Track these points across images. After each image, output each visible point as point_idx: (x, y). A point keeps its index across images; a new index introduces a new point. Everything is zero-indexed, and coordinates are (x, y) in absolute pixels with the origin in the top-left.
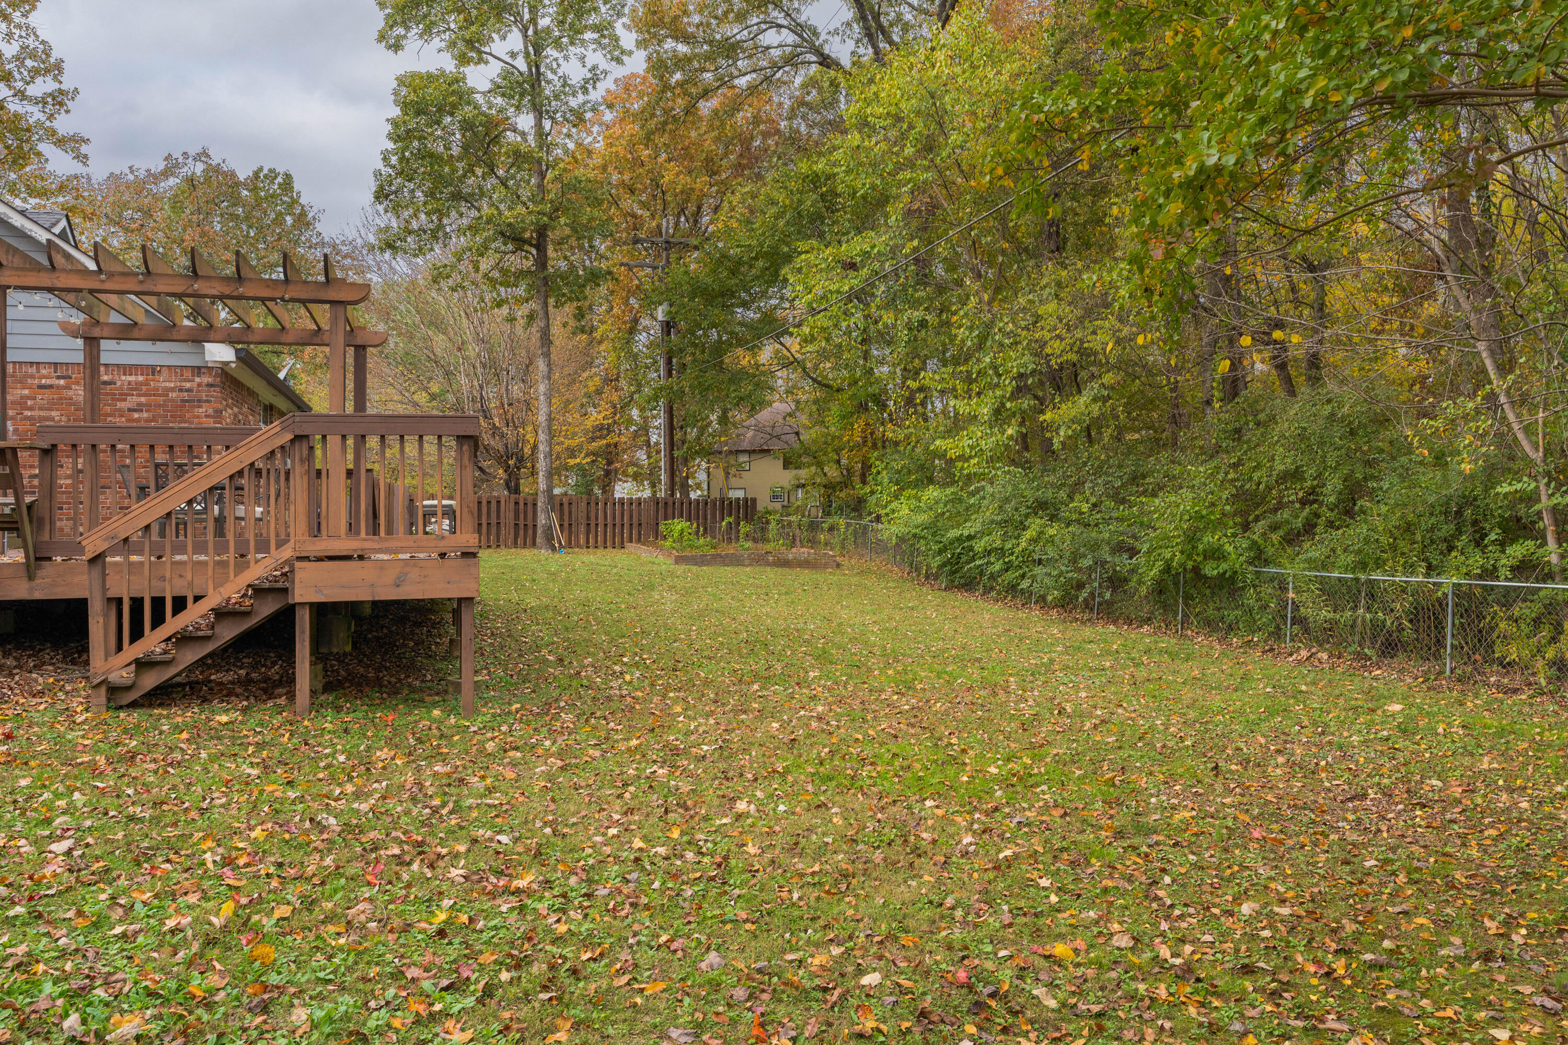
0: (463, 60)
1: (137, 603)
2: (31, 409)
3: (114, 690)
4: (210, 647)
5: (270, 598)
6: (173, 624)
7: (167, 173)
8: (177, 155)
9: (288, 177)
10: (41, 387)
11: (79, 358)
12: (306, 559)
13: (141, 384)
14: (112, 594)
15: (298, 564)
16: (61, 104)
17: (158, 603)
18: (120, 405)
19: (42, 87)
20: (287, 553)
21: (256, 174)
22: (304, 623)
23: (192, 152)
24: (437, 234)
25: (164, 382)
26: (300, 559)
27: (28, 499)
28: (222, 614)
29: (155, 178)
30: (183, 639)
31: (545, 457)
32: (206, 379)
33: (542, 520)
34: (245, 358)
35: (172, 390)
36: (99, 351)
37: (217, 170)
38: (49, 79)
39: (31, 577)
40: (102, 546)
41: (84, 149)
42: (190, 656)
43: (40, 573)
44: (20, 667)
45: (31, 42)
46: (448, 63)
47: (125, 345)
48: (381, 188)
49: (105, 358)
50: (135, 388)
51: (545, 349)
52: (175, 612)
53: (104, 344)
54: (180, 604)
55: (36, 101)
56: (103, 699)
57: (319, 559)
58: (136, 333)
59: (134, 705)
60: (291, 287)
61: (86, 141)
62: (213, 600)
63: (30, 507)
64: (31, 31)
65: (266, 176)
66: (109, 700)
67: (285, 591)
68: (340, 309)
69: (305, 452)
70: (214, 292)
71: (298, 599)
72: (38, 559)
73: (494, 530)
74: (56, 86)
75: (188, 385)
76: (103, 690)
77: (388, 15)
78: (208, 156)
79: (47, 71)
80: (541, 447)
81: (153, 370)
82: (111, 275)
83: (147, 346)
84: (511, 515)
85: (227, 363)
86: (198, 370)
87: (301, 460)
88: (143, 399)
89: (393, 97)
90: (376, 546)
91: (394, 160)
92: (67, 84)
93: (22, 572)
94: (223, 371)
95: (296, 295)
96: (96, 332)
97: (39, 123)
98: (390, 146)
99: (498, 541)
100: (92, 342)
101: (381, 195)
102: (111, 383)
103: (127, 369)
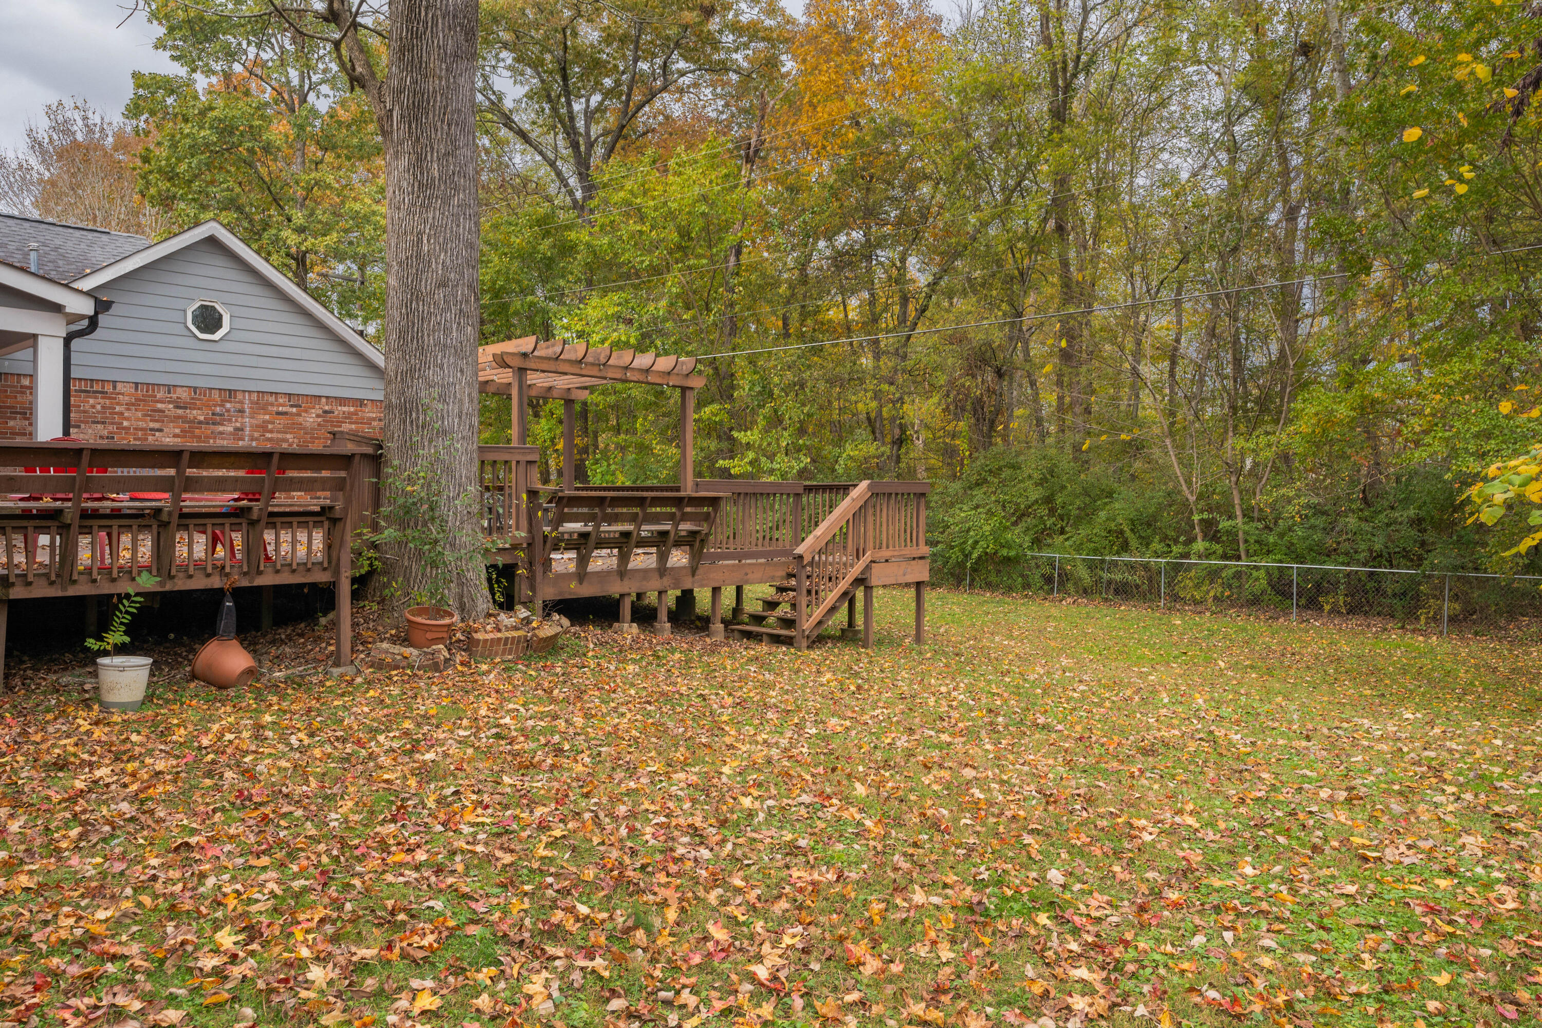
2: (271, 431)
10: (278, 413)
15: (872, 565)
20: (868, 559)
26: (872, 562)
35: (374, 419)
39: (693, 575)
71: (873, 584)
93: (689, 572)
102: (331, 412)
103: (342, 401)
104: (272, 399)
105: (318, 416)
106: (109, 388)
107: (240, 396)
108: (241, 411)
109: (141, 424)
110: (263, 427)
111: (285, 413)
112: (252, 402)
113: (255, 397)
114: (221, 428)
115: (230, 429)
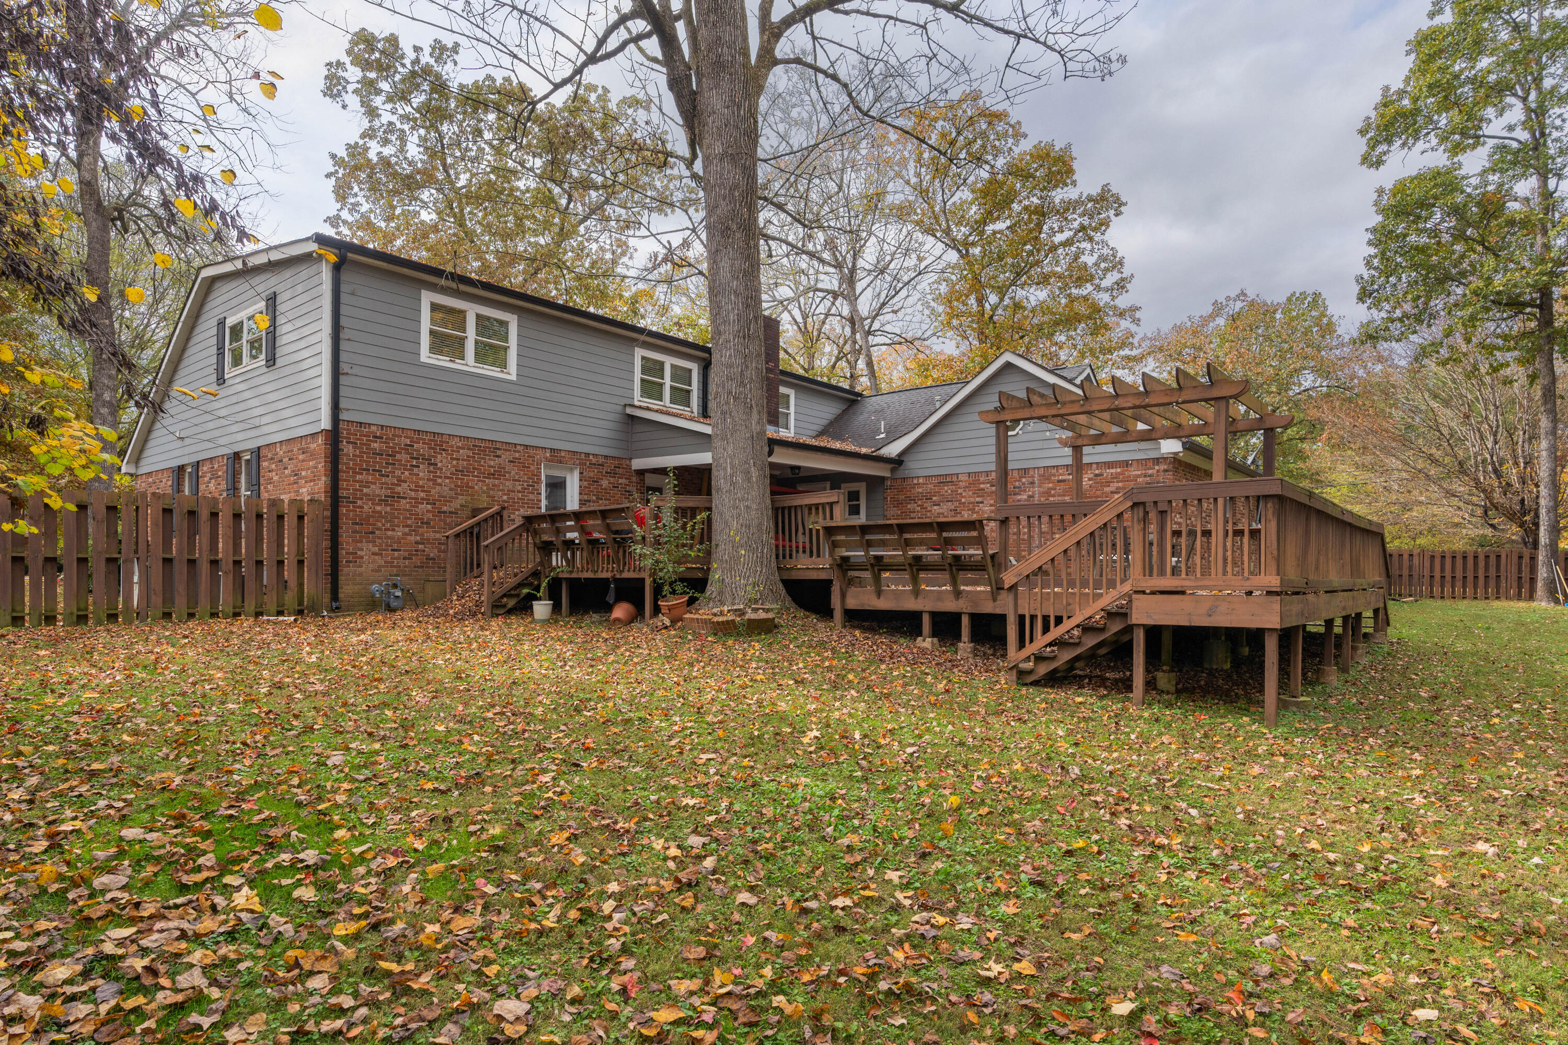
0: (1457, 149)
1: (1033, 618)
2: (1053, 496)
3: (1021, 674)
4: (1078, 651)
5: (1118, 620)
6: (1055, 633)
7: (1212, 317)
8: (1222, 299)
9: (1317, 295)
10: (1059, 481)
11: (1069, 461)
12: (1144, 592)
13: (1120, 474)
14: (1020, 612)
15: (1134, 596)
16: (1123, 287)
17: (1046, 619)
18: (1107, 489)
19: (1111, 279)
20: (1127, 588)
21: (1289, 300)
22: (1139, 639)
23: (1233, 295)
24: (1422, 317)
25: (1134, 472)
26: (1136, 592)
27: (991, 552)
28: (1087, 628)
29: (1206, 320)
30: (1059, 643)
31: (1548, 512)
32: (1163, 467)
33: (1542, 573)
34: (1190, 447)
35: (1139, 476)
36: (1081, 455)
37: (1252, 303)
38: (1115, 273)
39: (995, 600)
40: (1015, 580)
41: (1138, 315)
42: (1066, 656)
43: (999, 597)
44: (993, 655)
45: (1105, 251)
46: (1439, 159)
47: (1099, 449)
48: (1363, 289)
49: (1086, 460)
50: (1115, 477)
51: (1549, 406)
52: (1056, 625)
53: (1086, 450)
54: (1059, 620)
55: (1107, 290)
56: (1014, 678)
57: (1153, 593)
58: (1103, 440)
59: (1036, 683)
60: (1183, 393)
61: (1138, 309)
62: (1078, 619)
63: (993, 557)
64: (1105, 243)
65: (1297, 299)
66: (1018, 679)
67: (1125, 615)
68: (1223, 403)
69: (1141, 514)
70: (1130, 405)
71: (1134, 621)
72: (998, 589)
73: (1492, 583)
74: (1120, 276)
75: (1150, 472)
76: (1014, 672)
77: (1371, 139)
78: (1245, 295)
79: (1114, 267)
80: (1542, 502)
81: (1126, 464)
82: (1064, 404)
83: (1111, 447)
84: (1514, 569)
85: (1176, 453)
86: (1157, 461)
87: (1139, 521)
88: (1120, 484)
89: (1374, 208)
90: (1192, 584)
91: (1376, 262)
92: (1126, 273)
93: (990, 597)
94: (1175, 462)
95: (1187, 398)
96: (1079, 442)
97: (1106, 303)
98: (1372, 251)
99: (1498, 592)
100: (1077, 450)
101: (1364, 295)
102: (1101, 475)
103: (1110, 465)
104: (1054, 471)
105: (1090, 479)
106: (954, 479)
107: (1031, 473)
108: (1033, 483)
109: (972, 500)
110: (1048, 493)
111: (1064, 481)
112: (1040, 476)
113: (1042, 471)
114: (1019, 497)
115: (1025, 497)
